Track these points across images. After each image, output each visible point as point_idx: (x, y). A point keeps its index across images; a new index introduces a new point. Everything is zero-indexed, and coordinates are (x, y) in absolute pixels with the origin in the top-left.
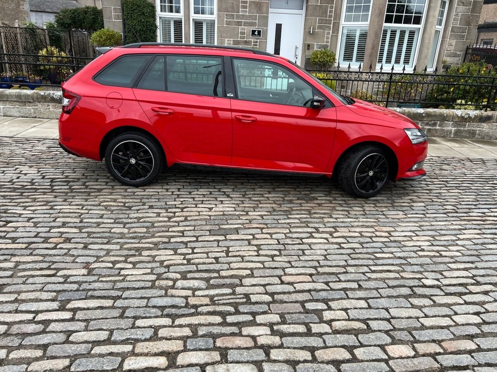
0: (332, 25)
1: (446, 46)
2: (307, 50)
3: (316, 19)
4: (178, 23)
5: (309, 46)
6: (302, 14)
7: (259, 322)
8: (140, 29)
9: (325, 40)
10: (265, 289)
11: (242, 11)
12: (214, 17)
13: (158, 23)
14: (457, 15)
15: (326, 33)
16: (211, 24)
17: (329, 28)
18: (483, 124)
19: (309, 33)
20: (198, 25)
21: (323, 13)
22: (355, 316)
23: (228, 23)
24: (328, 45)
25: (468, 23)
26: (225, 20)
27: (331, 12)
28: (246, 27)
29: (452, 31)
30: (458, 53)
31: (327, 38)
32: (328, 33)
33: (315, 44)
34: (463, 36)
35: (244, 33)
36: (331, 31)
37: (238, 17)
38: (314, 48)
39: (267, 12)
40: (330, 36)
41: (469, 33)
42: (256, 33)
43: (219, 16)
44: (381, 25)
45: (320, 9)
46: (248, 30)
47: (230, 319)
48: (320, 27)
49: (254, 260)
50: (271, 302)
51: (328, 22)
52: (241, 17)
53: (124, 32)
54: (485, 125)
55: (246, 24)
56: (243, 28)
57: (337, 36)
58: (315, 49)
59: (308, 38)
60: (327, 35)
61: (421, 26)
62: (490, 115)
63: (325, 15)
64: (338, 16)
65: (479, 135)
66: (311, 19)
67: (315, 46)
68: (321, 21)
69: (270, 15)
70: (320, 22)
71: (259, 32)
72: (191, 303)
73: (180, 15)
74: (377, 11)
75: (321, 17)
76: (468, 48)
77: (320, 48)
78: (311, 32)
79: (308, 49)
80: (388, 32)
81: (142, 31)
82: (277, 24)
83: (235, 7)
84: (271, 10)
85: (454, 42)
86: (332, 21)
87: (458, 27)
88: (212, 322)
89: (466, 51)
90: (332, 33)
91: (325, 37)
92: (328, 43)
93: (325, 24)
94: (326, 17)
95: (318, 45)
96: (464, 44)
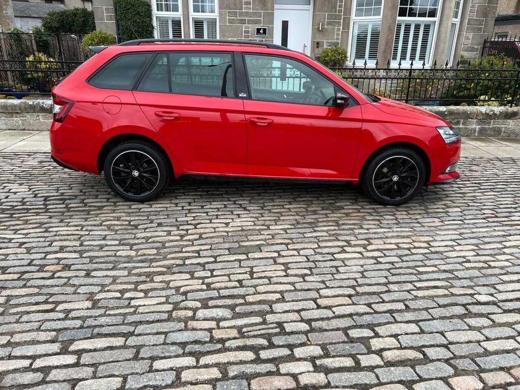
0: (342, 21)
1: (463, 40)
2: (316, 49)
3: (325, 15)
4: (176, 23)
5: (318, 43)
6: (309, 10)
7: (298, 356)
8: (135, 30)
9: (335, 37)
10: (300, 316)
11: (245, 8)
12: (215, 15)
13: (155, 23)
14: (473, 7)
15: (336, 30)
16: (212, 23)
17: (339, 24)
18: (508, 121)
19: (318, 30)
20: (198, 24)
21: (332, 8)
22: (407, 343)
23: (231, 21)
24: (338, 43)
25: (485, 15)
26: (228, 18)
27: (340, 6)
28: (250, 25)
29: (468, 23)
30: (476, 47)
31: (338, 35)
32: (339, 30)
33: (325, 41)
34: (480, 29)
35: (248, 32)
36: (341, 27)
37: (241, 14)
38: (323, 46)
39: (273, 9)
40: (341, 32)
41: (486, 25)
42: (262, 31)
43: (221, 14)
44: (395, 19)
45: (328, 4)
46: (253, 28)
47: (264, 354)
48: (329, 23)
49: (282, 281)
50: (308, 332)
51: (338, 18)
52: (245, 14)
53: (118, 34)
54: (510, 121)
55: (250, 22)
56: (247, 26)
57: (348, 33)
58: (325, 47)
59: (317, 35)
60: (337, 31)
61: (436, 19)
62: (515, 110)
63: (334, 10)
64: (348, 11)
65: (505, 132)
66: (319, 14)
67: (325, 44)
68: (330, 17)
69: (275, 12)
70: (329, 18)
71: (265, 30)
72: (217, 337)
73: (179, 15)
74: (390, 4)
75: (331, 12)
76: (485, 42)
77: (330, 46)
78: (320, 29)
79: (318, 47)
80: (402, 27)
81: (138, 32)
82: (283, 21)
83: (238, 4)
84: (276, 6)
85: (471, 35)
86: (342, 17)
87: (475, 19)
88: (244, 359)
89: (484, 45)
90: (343, 29)
91: (336, 34)
92: (338, 40)
93: (335, 19)
94: (336, 12)
95: (328, 42)
96: (481, 38)
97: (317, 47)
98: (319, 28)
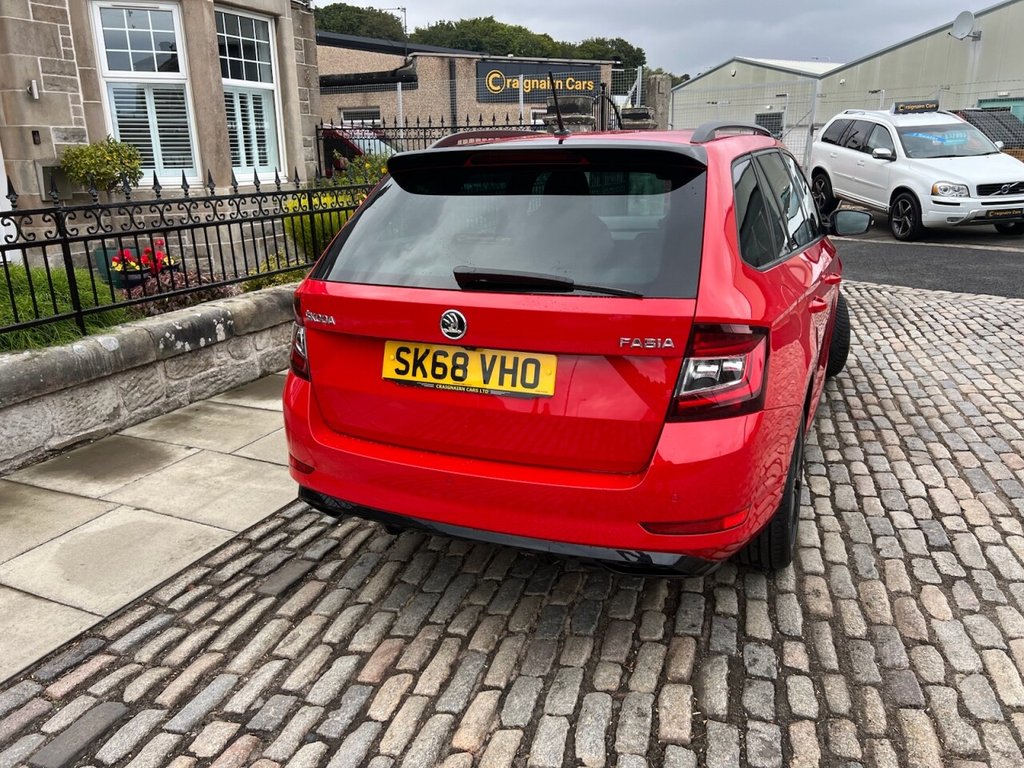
0: (78, 78)
2: (34, 147)
3: (36, 60)
5: (35, 133)
9: (73, 117)
15: (70, 100)
17: (73, 83)
19: (28, 98)
21: (48, 46)
24: (83, 131)
27: (66, 43)
30: (308, 138)
31: (77, 111)
32: (76, 99)
33: (51, 127)
34: (307, 105)
36: (81, 94)
38: (50, 140)
40: (82, 106)
41: (312, 100)
45: (37, 33)
48: (50, 83)
51: (67, 70)
57: (99, 106)
58: (55, 141)
60: (73, 103)
61: (274, 87)
63: (53, 49)
64: (87, 55)
66: (20, 58)
67: (53, 136)
68: (48, 67)
70: (46, 69)
75: (47, 54)
76: (318, 130)
77: (65, 139)
78: (36, 97)
79: (37, 142)
86: (77, 68)
89: (318, 135)
90: (84, 99)
91: (71, 110)
92: (81, 124)
93: (62, 73)
94: (59, 56)
95: (58, 130)
96: (311, 122)
97: (35, 143)
98: (30, 93)
